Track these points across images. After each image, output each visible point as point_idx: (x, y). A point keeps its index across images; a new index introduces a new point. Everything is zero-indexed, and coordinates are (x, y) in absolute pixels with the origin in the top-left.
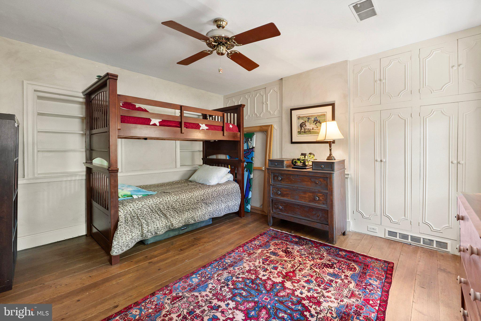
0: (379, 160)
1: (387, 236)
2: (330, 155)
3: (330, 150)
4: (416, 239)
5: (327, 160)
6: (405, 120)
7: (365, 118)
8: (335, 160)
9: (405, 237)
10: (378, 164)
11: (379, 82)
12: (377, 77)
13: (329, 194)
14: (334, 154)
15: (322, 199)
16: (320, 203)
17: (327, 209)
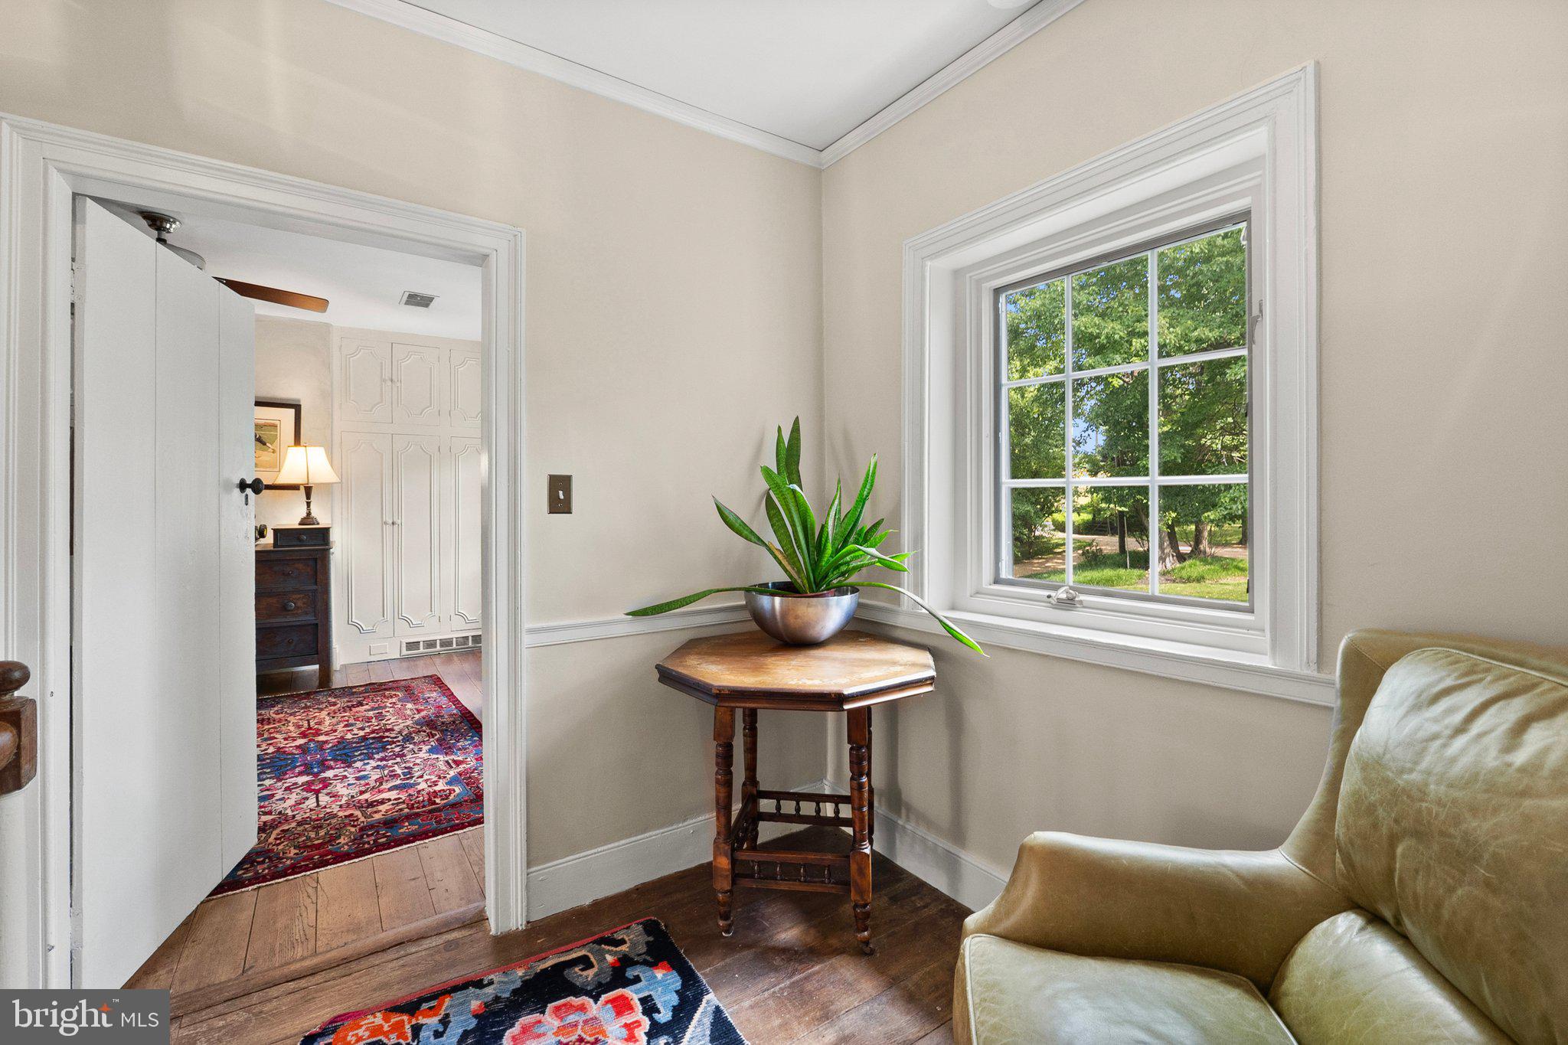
0: (391, 522)
1: (405, 652)
2: (309, 514)
3: (308, 504)
4: (446, 643)
5: (300, 524)
6: (431, 456)
7: (363, 445)
8: (318, 524)
9: (431, 644)
10: (388, 528)
11: (389, 383)
12: (387, 375)
13: (320, 590)
14: (314, 514)
15: (302, 605)
16: (297, 614)
17: (316, 622)
